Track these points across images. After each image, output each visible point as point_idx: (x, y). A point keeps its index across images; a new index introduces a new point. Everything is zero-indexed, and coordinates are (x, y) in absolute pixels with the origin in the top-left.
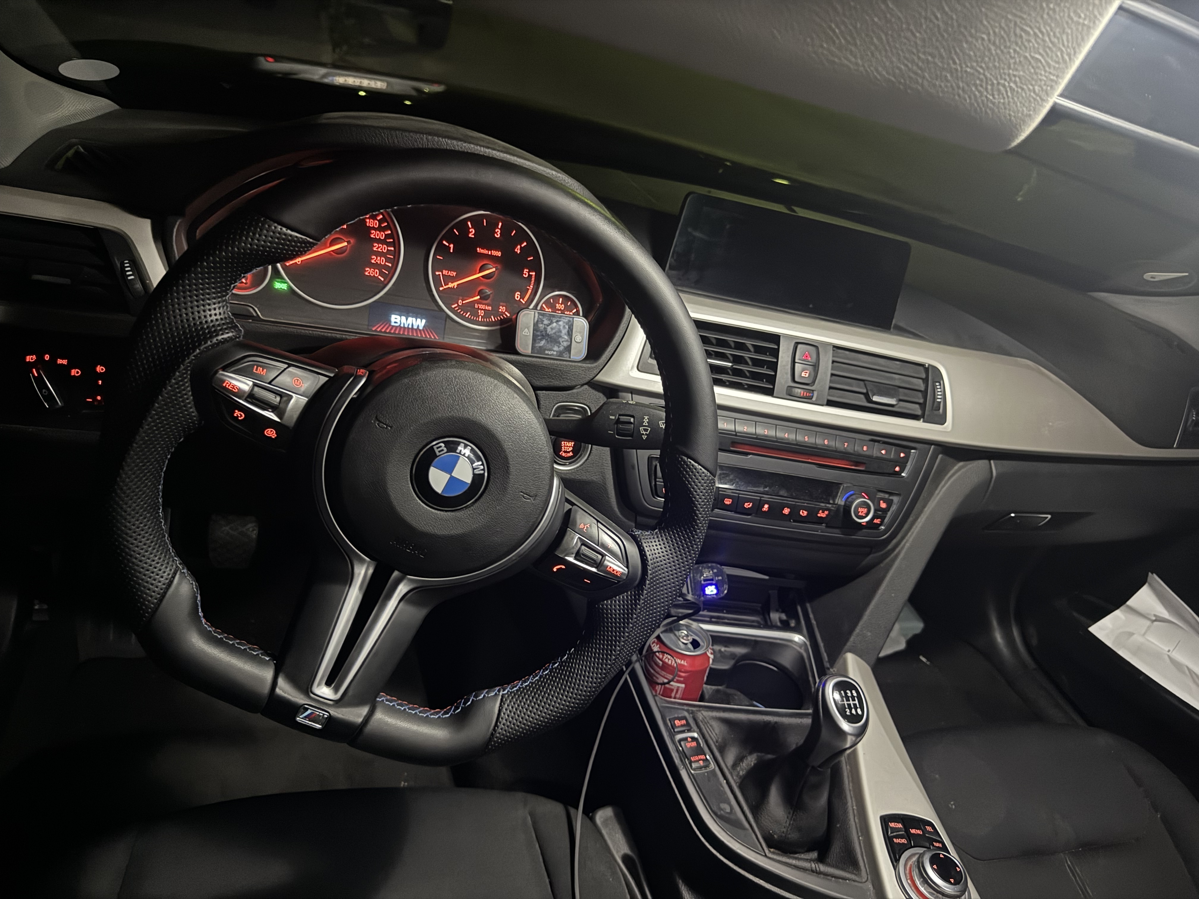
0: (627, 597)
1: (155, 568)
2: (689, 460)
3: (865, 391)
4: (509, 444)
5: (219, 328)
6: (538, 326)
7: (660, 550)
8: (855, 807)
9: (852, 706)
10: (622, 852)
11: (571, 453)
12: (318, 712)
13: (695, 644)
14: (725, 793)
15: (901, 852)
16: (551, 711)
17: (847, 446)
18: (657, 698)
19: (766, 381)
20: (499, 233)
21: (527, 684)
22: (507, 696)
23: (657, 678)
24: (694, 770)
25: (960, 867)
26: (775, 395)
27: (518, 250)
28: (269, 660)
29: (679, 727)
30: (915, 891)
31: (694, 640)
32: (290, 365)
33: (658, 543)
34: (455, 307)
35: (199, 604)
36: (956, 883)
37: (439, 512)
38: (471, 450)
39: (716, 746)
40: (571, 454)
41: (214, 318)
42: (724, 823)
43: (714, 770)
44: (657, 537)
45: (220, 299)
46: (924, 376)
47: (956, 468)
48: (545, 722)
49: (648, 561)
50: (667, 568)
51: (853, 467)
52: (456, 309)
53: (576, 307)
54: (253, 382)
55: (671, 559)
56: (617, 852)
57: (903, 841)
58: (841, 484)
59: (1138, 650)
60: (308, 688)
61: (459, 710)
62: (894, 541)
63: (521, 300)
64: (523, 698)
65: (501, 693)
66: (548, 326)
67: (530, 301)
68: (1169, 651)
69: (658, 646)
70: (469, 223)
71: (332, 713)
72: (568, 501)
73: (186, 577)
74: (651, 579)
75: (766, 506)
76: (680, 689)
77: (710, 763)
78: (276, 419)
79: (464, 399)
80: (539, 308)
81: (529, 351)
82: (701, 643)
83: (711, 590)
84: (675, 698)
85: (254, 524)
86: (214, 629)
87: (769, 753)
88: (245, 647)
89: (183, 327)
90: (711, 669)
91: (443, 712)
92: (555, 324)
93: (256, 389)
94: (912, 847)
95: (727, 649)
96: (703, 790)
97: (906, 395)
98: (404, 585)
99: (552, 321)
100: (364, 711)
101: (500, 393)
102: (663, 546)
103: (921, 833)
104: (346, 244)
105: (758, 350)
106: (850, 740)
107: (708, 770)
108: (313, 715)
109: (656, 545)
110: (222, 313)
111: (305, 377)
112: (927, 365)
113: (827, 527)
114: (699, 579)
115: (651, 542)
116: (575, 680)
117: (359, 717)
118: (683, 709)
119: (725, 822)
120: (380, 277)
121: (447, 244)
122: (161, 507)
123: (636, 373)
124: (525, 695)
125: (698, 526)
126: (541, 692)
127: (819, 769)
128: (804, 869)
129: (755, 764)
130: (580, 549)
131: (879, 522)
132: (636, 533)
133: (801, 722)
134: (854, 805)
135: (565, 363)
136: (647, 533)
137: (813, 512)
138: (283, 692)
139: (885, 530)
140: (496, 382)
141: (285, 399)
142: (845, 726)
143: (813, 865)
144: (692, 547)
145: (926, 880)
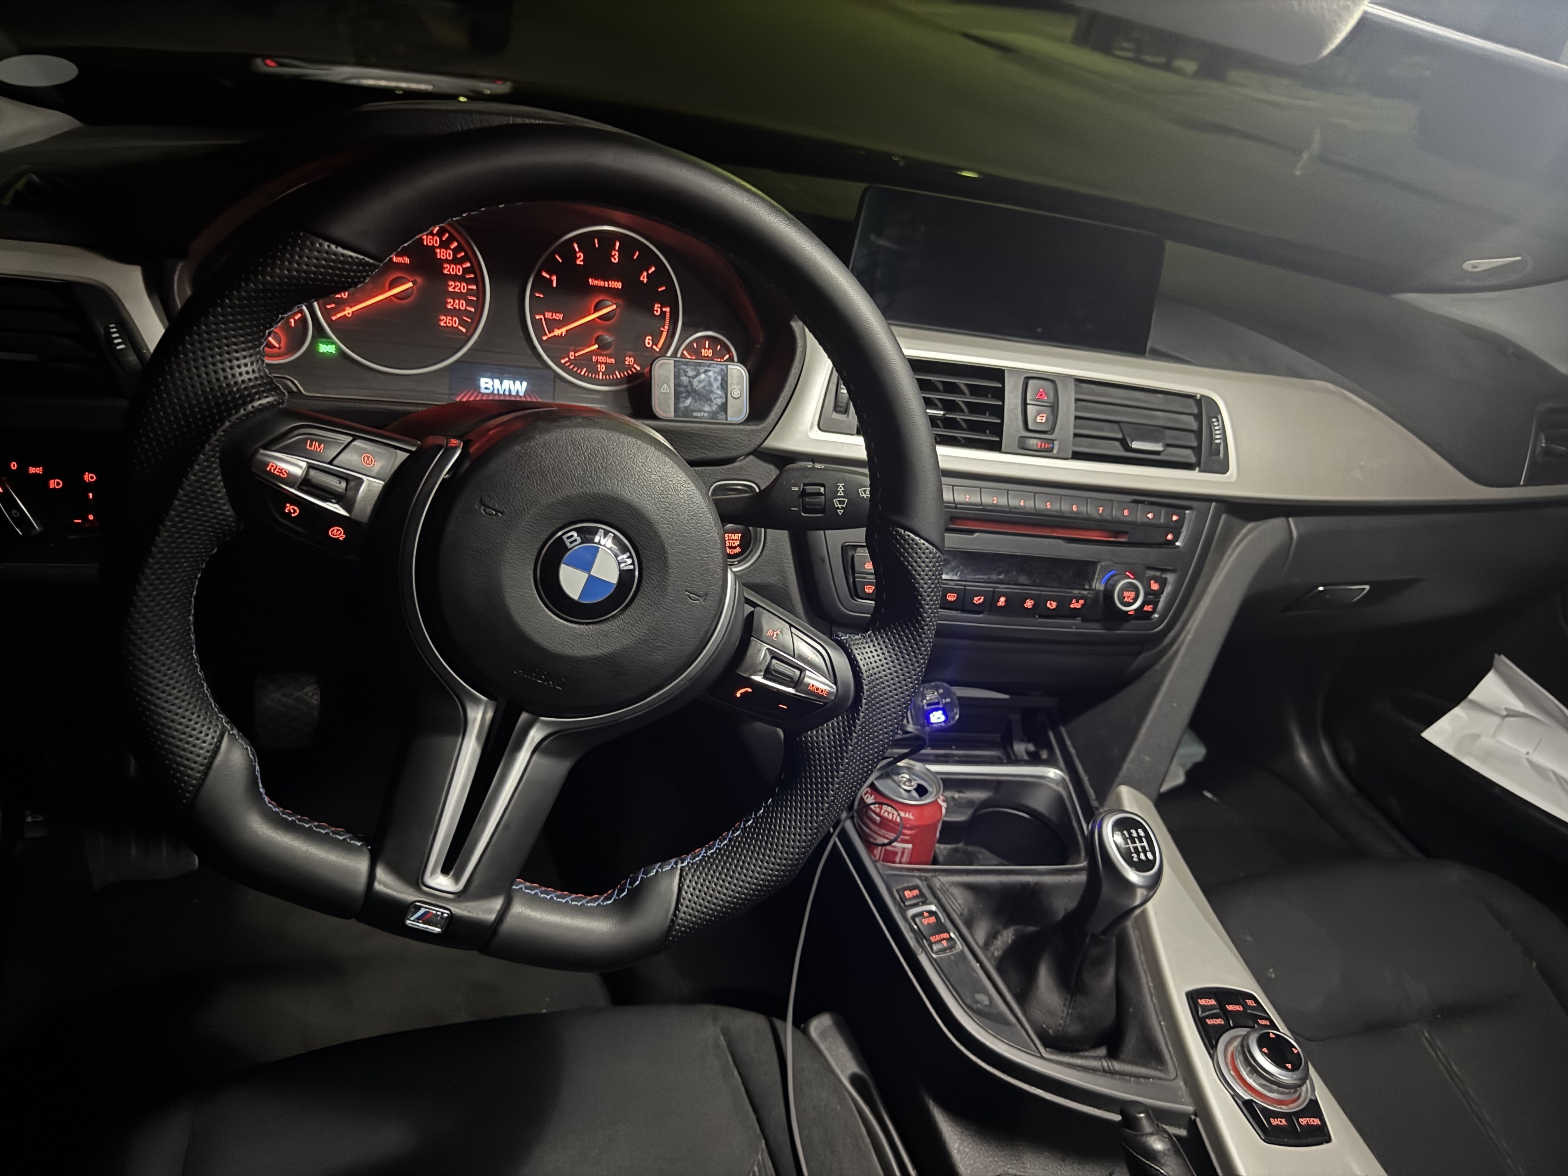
0: (838, 723)
1: (194, 729)
2: (907, 533)
3: (1120, 436)
4: (665, 526)
5: (254, 391)
6: (680, 379)
7: (877, 658)
8: (1151, 984)
9: (1140, 849)
10: (849, 1072)
11: (738, 548)
12: (434, 910)
13: (921, 791)
14: (981, 980)
15: (1218, 1036)
16: (749, 883)
17: (1103, 511)
18: (879, 865)
19: (990, 433)
20: (616, 257)
21: (712, 851)
22: (687, 868)
23: (875, 839)
24: (936, 953)
25: (1297, 1049)
26: (1003, 450)
27: (644, 278)
28: (361, 845)
29: (910, 899)
30: (1241, 1084)
31: (919, 785)
32: (355, 438)
33: (873, 649)
34: (566, 362)
35: (259, 776)
36: (1295, 1069)
37: (577, 626)
38: (614, 537)
39: (960, 919)
40: (738, 550)
41: (245, 377)
42: (982, 1019)
43: (962, 952)
44: (872, 641)
45: (251, 351)
46: (1196, 411)
47: (1245, 531)
48: (742, 899)
49: (862, 674)
50: (887, 681)
51: (1112, 539)
52: (567, 365)
53: (729, 351)
54: (307, 462)
55: (893, 668)
56: (842, 1071)
57: (1220, 1021)
58: (1097, 562)
59: (1487, 756)
60: (418, 879)
61: (625, 893)
62: (1171, 634)
63: (654, 347)
64: (709, 870)
65: (679, 866)
66: (694, 378)
67: (665, 347)
68: (1528, 753)
69: (873, 797)
70: (576, 246)
71: (454, 910)
72: (748, 602)
73: (236, 739)
74: (868, 696)
75: (1002, 599)
76: (906, 851)
77: (956, 943)
78: (344, 513)
79: (599, 468)
80: (679, 355)
81: (671, 415)
82: (929, 789)
83: (937, 717)
84: (900, 863)
85: (314, 687)
86: (281, 809)
87: (1029, 925)
88: (327, 831)
89: (203, 391)
90: (944, 823)
91: (602, 898)
92: (703, 376)
93: (312, 472)
94: (1231, 1028)
95: (962, 795)
96: (951, 979)
97: (1175, 438)
98: (538, 730)
99: (698, 370)
100: (498, 904)
101: (647, 457)
102: (880, 652)
103: (1242, 1009)
104: (410, 284)
105: (975, 390)
106: (1140, 894)
107: (954, 952)
108: (428, 915)
109: (871, 652)
110: (256, 369)
111: (378, 453)
112: (1198, 396)
113: (1084, 620)
114: (921, 704)
115: (864, 648)
116: (778, 839)
117: (490, 911)
118: (914, 876)
119: (984, 1017)
120: (460, 327)
121: (548, 277)
122: (194, 647)
123: (817, 434)
124: (711, 865)
125: (924, 621)
126: (733, 860)
127: (1102, 937)
128: (1094, 1070)
129: (1014, 942)
130: (770, 663)
131: (1150, 610)
132: (842, 638)
133: (1069, 881)
134: (1150, 980)
135: (721, 426)
136: (856, 637)
137: (1064, 603)
138: (384, 886)
139: (1159, 618)
140: (639, 442)
141: (352, 484)
142: (1133, 876)
143: (1105, 1064)
144: (919, 649)
145: (1255, 1069)
